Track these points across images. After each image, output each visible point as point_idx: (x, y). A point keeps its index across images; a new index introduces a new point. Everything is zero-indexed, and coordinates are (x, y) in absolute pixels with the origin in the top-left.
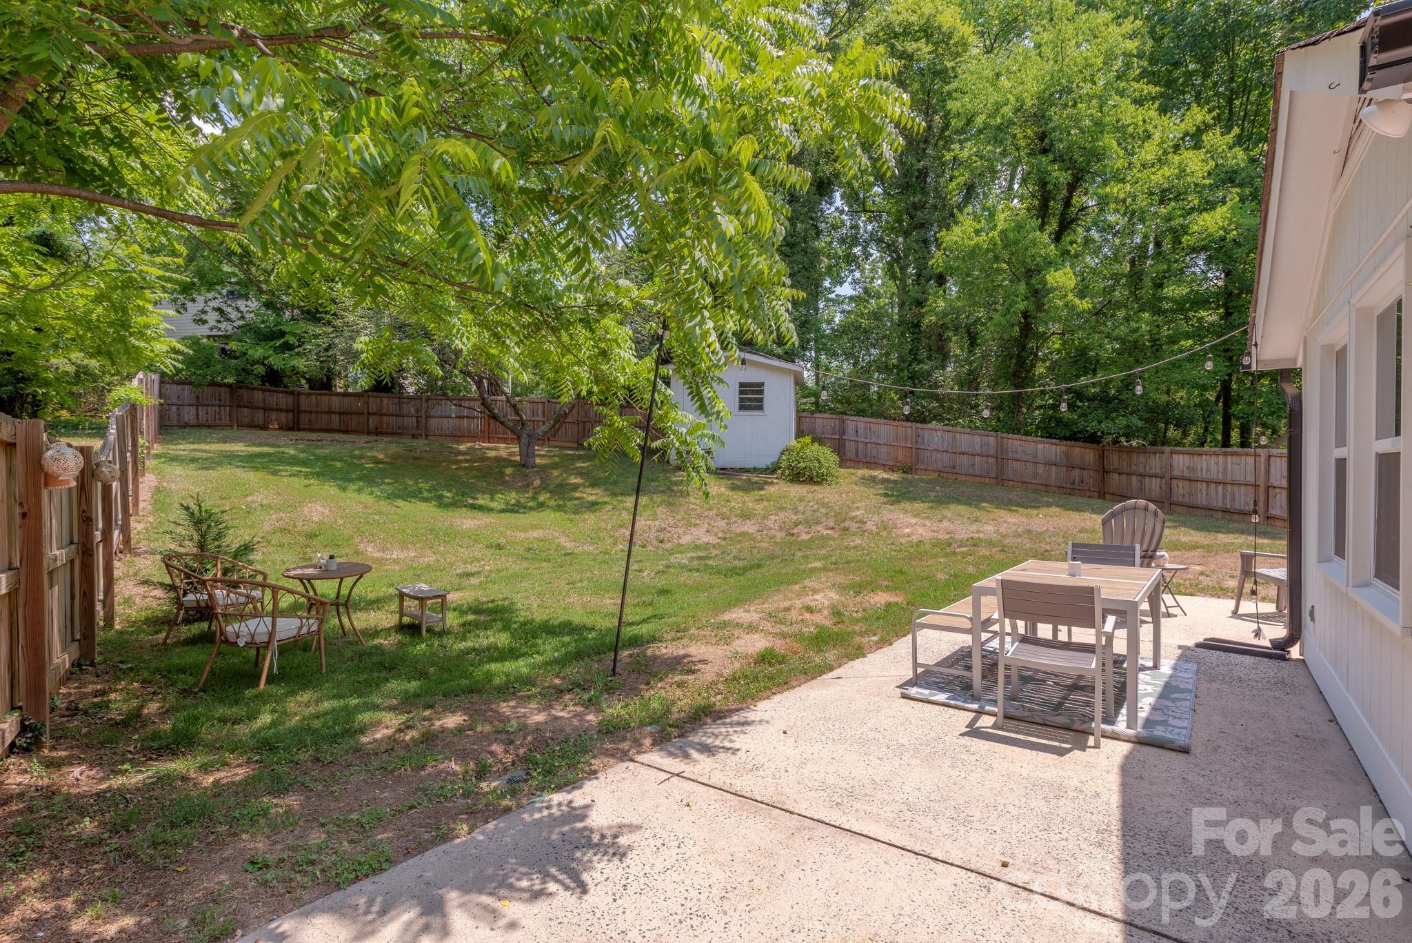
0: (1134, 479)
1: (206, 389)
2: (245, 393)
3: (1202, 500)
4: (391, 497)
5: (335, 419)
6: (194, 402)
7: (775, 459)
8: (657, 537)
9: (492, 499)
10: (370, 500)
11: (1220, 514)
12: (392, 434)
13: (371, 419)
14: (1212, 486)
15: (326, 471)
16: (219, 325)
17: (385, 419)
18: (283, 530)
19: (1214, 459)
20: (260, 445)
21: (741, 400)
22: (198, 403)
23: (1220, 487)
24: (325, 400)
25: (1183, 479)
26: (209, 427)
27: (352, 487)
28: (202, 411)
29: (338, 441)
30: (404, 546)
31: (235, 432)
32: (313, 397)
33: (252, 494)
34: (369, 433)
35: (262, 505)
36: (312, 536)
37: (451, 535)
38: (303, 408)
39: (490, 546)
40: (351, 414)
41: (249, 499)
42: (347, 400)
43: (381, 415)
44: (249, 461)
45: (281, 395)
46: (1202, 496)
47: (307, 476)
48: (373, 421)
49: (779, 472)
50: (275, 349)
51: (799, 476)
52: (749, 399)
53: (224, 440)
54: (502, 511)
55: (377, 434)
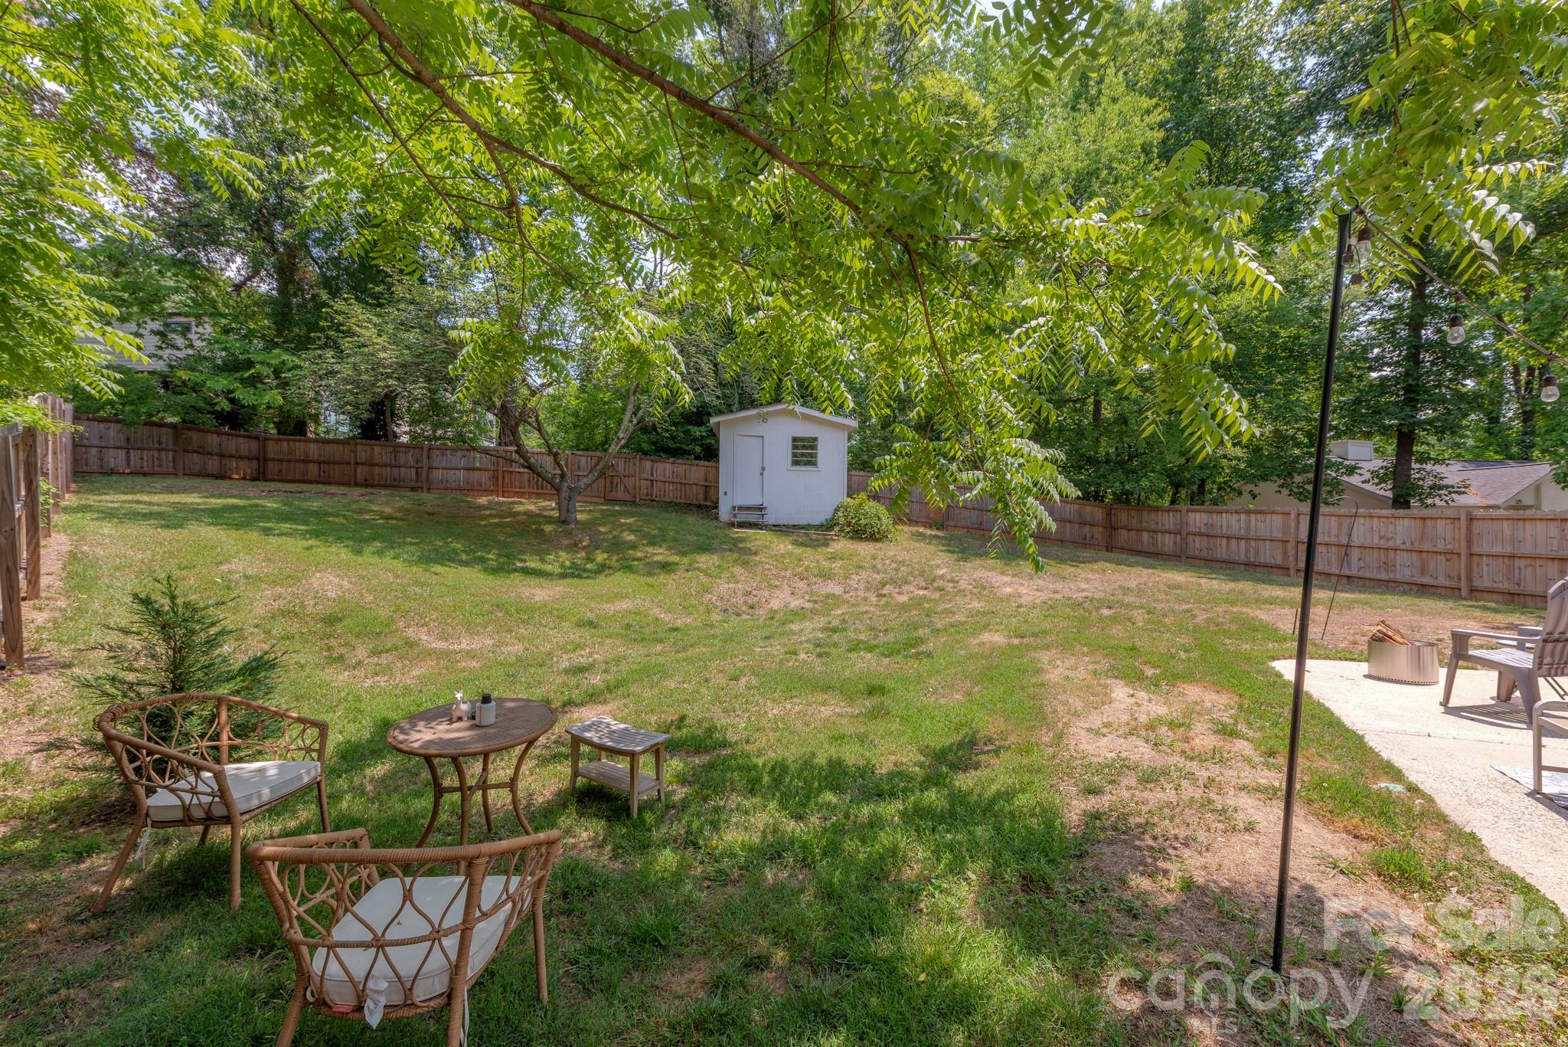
0: (1145, 535)
1: (141, 428)
2: (195, 436)
3: (1222, 553)
4: (426, 560)
5: (313, 468)
6: (124, 444)
7: (829, 517)
8: (746, 603)
9: (542, 560)
10: (398, 565)
11: (1242, 567)
12: (386, 486)
13: (359, 469)
14: (1234, 542)
15: (323, 528)
16: (160, 353)
17: (377, 470)
18: (284, 613)
19: (1235, 517)
20: (220, 496)
21: (794, 455)
22: (129, 445)
23: (1243, 543)
24: (299, 447)
25: (1200, 534)
26: (145, 475)
27: (369, 550)
28: (134, 455)
29: (326, 493)
30: (471, 630)
31: (186, 482)
32: (285, 444)
33: (227, 561)
34: (356, 485)
35: (246, 577)
36: (331, 620)
37: (527, 613)
38: (270, 455)
39: (581, 624)
40: (334, 463)
41: (225, 567)
42: (328, 448)
43: (372, 465)
44: (216, 516)
45: (242, 440)
46: (1222, 551)
47: (303, 535)
48: (361, 472)
49: (837, 529)
50: (242, 380)
51: (860, 533)
52: (803, 455)
53: (169, 491)
54: (563, 576)
55: (367, 486)
